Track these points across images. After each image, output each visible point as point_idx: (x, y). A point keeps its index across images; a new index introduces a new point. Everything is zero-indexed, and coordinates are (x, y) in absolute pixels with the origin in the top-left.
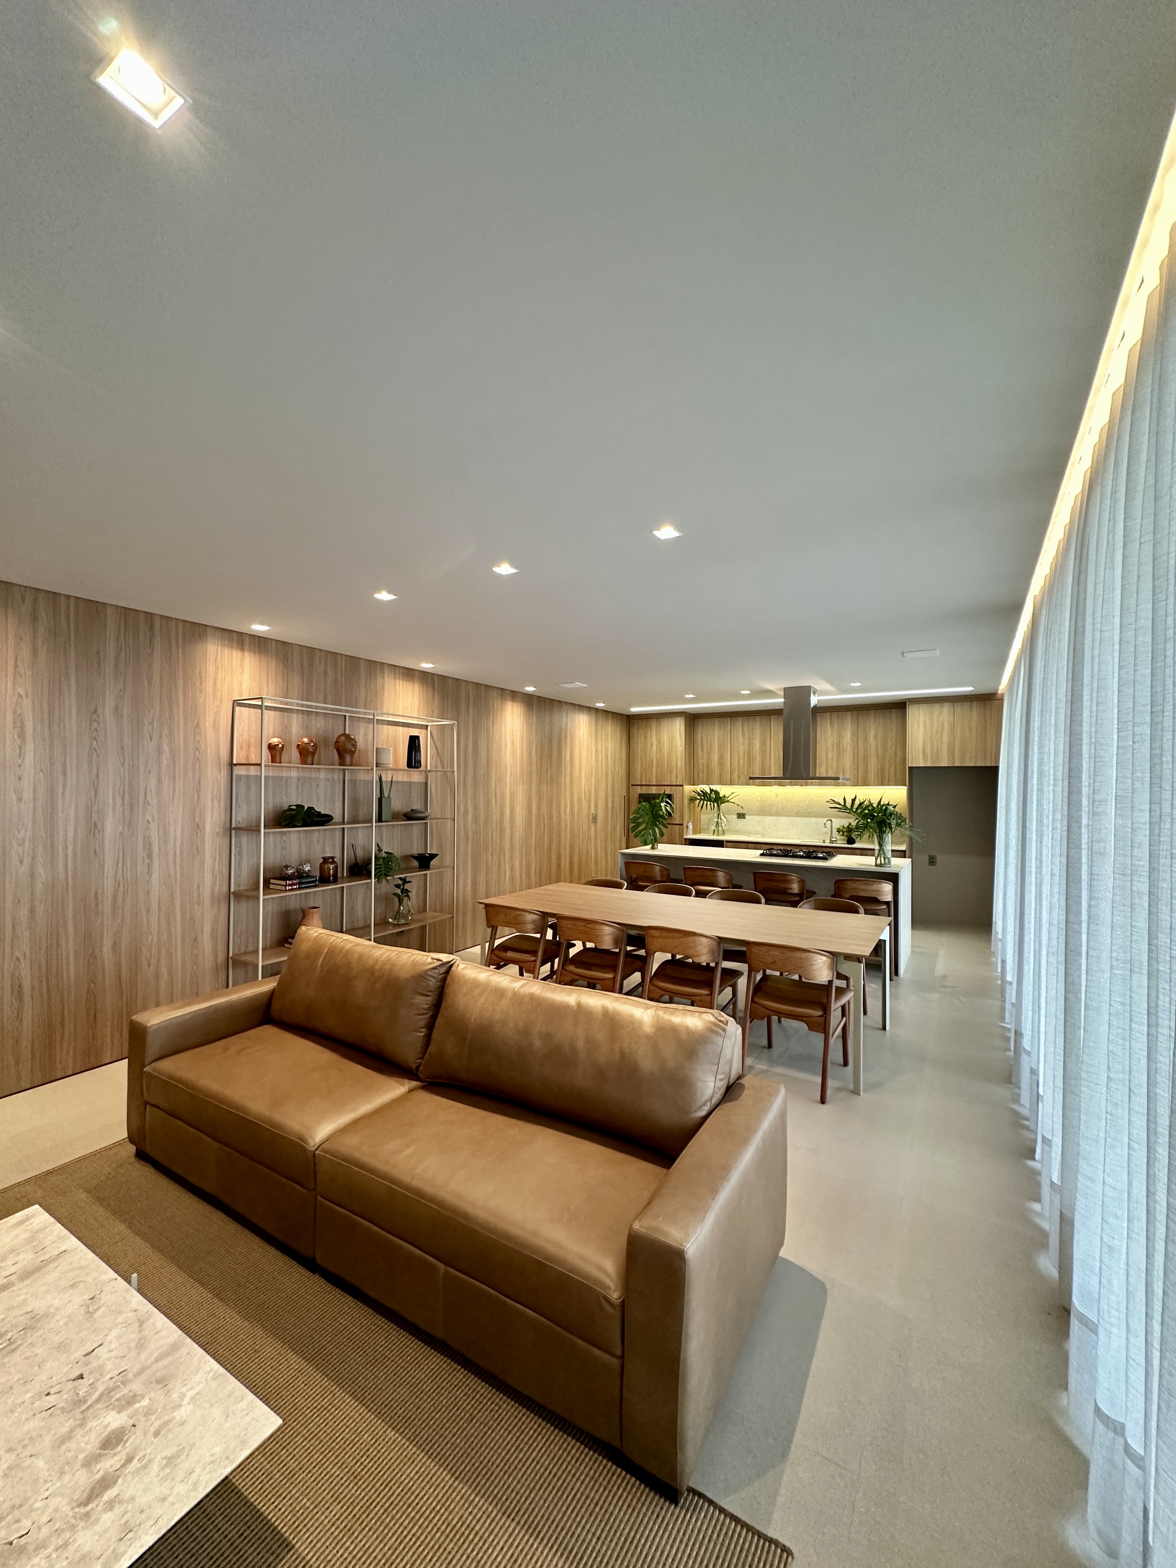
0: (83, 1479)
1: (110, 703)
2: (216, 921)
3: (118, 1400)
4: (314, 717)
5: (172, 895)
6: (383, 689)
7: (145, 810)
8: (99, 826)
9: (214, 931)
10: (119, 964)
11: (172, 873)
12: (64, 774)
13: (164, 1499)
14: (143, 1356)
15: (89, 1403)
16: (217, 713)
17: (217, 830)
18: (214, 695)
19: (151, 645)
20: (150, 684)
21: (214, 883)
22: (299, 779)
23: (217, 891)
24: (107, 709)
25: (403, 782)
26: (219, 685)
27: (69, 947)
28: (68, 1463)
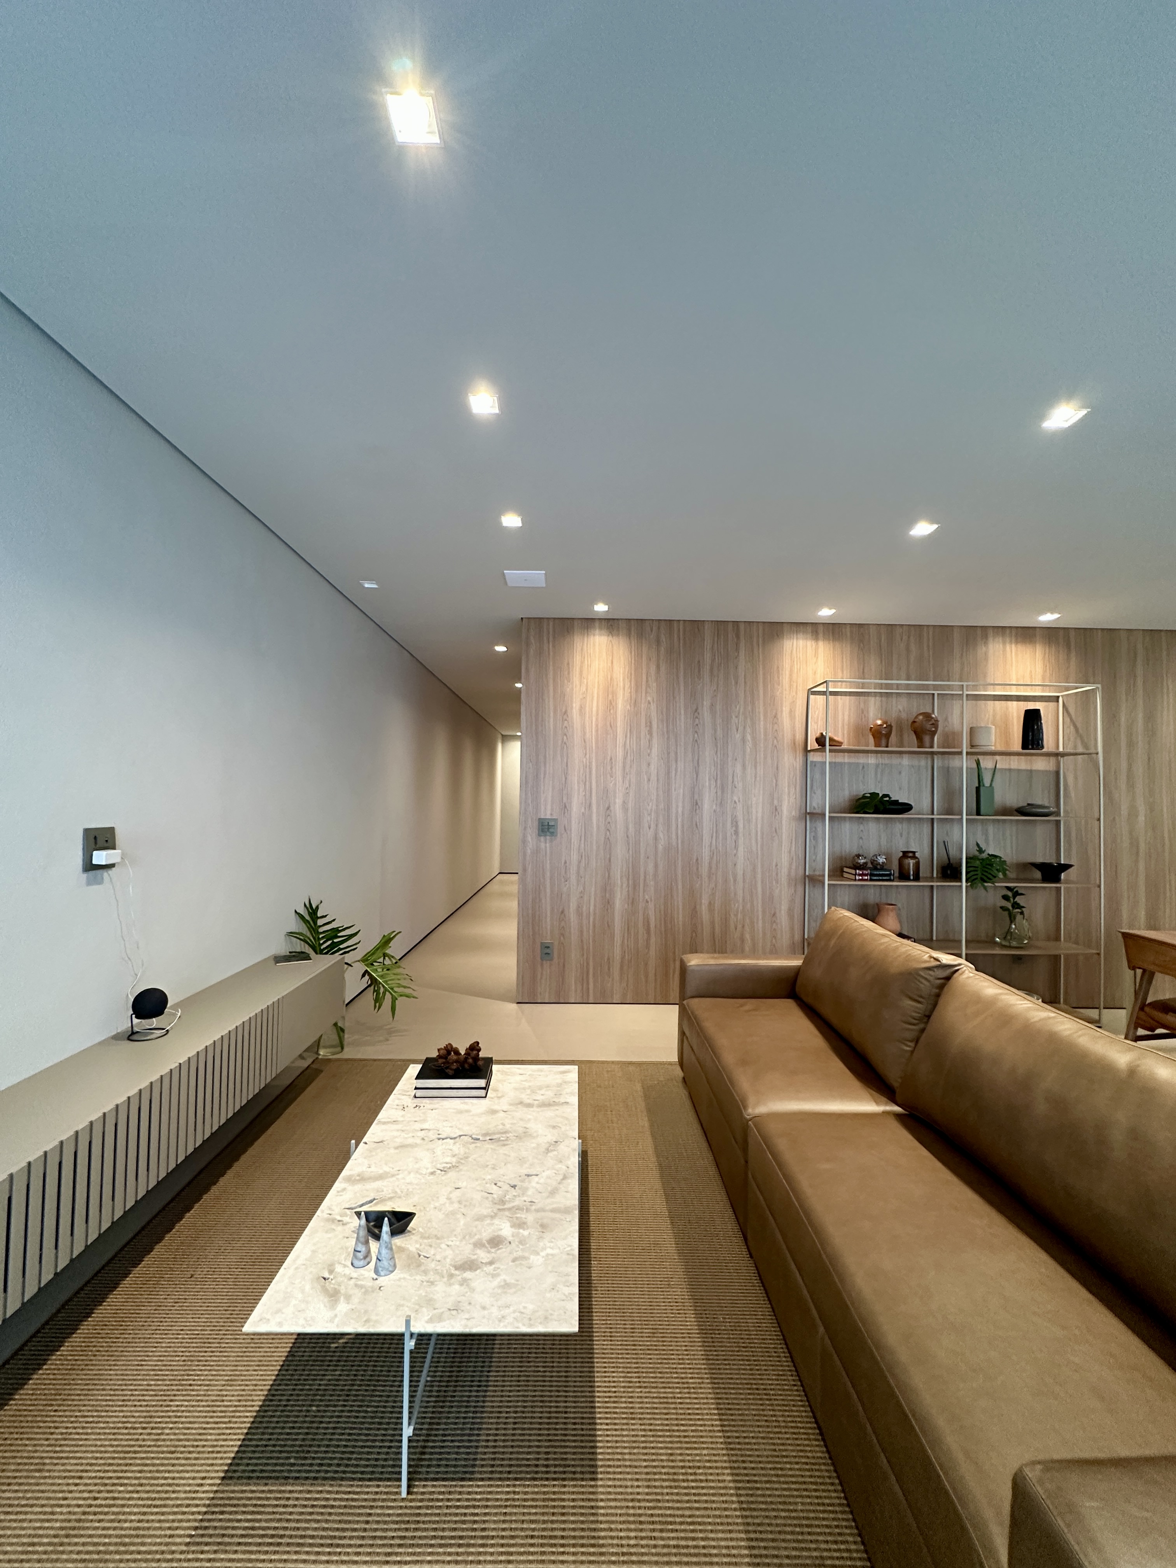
0: (466, 1251)
1: (707, 703)
2: (792, 901)
3: (517, 1218)
4: (894, 700)
5: (754, 870)
6: (986, 659)
7: (732, 792)
8: (699, 804)
9: (790, 911)
10: (713, 923)
11: (754, 849)
12: (676, 761)
13: (484, 1308)
14: (549, 1201)
15: (506, 1206)
16: (793, 703)
17: (793, 813)
18: (791, 686)
19: (737, 650)
20: (736, 683)
21: (791, 864)
22: (877, 766)
23: (793, 874)
24: (705, 708)
25: (1019, 771)
26: (795, 676)
27: (679, 900)
28: (470, 1234)
